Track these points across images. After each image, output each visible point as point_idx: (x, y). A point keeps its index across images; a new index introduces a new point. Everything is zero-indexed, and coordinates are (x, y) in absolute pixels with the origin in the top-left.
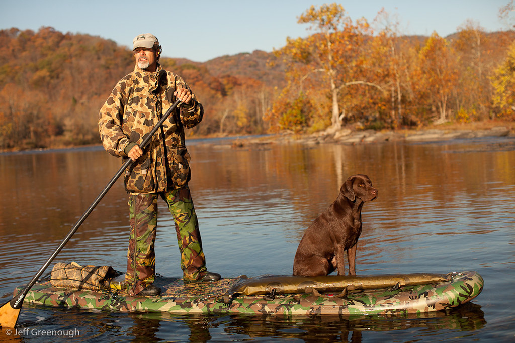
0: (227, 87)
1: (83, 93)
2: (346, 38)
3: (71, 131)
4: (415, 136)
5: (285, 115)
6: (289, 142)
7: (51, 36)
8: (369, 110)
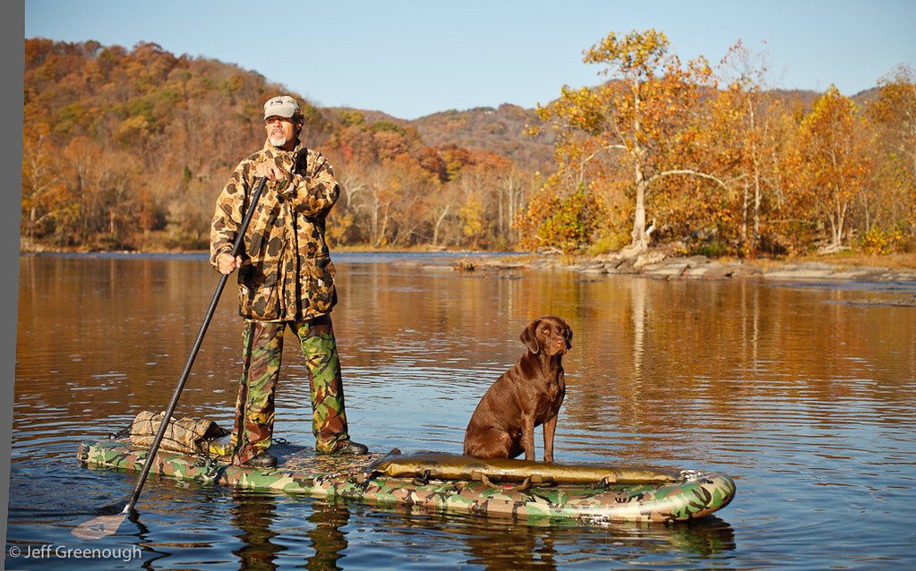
0: (449, 166)
1: (202, 161)
2: (667, 93)
3: (179, 224)
4: (779, 272)
5: (549, 221)
6: (553, 268)
7: (154, 60)
8: (700, 221)
